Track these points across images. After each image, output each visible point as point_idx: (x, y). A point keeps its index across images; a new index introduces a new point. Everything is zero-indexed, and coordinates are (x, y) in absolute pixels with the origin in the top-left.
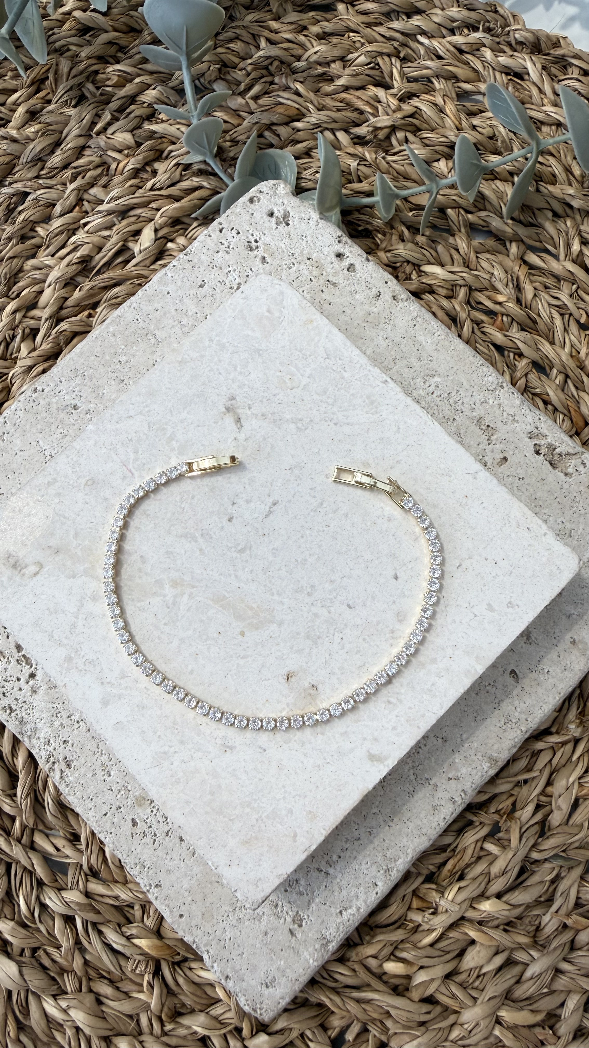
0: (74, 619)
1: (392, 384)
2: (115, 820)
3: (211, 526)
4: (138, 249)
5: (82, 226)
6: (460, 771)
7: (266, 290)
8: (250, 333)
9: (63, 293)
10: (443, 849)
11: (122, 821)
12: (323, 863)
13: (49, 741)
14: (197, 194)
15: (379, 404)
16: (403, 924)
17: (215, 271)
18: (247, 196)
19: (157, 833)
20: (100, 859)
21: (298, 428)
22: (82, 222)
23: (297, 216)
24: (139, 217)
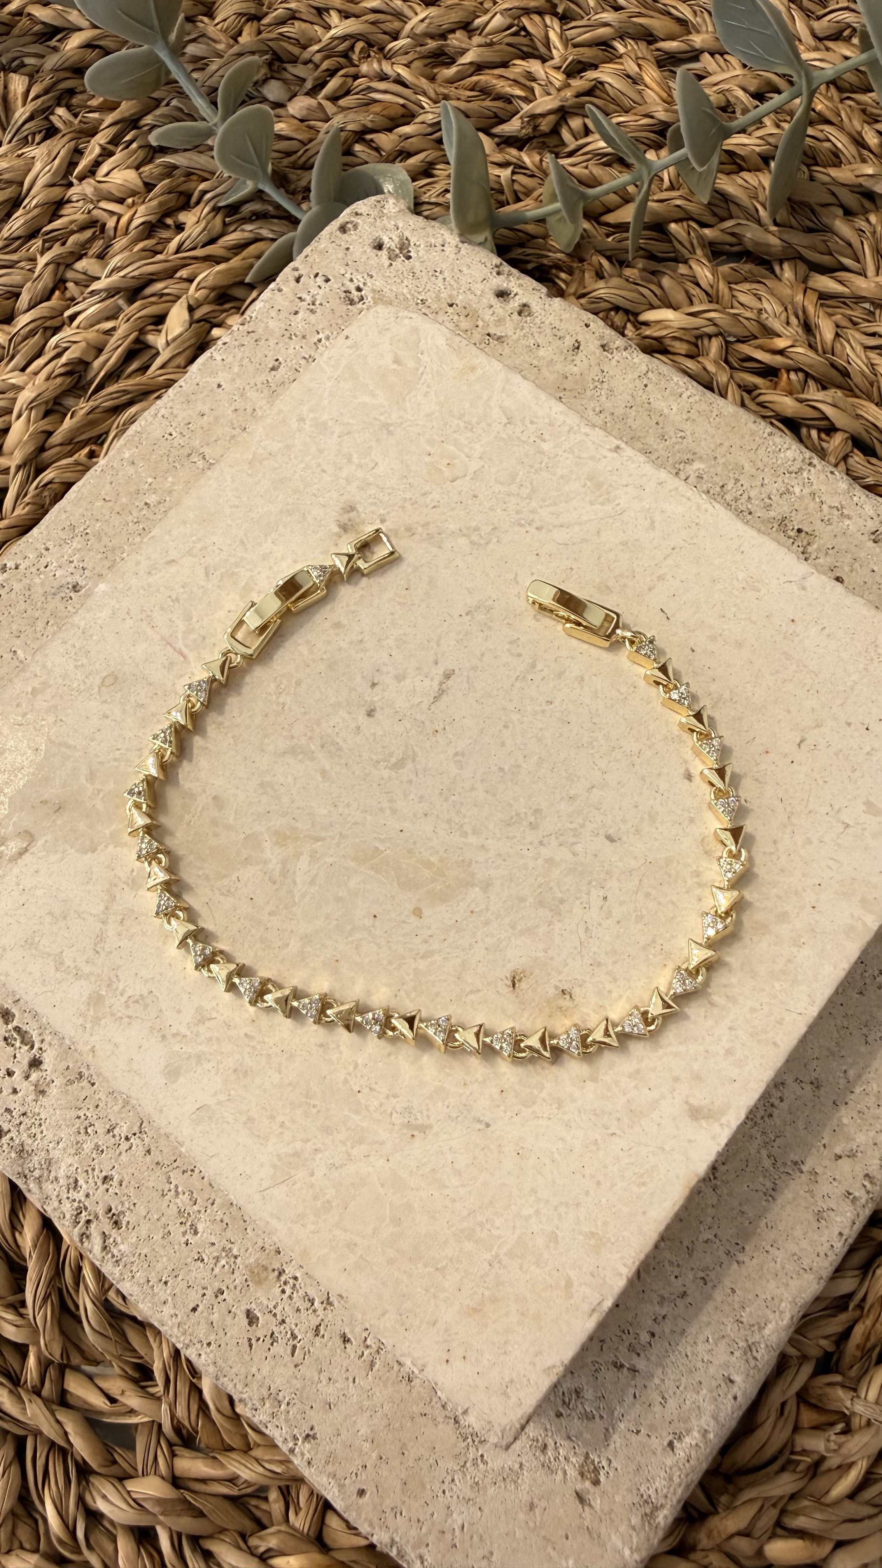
0: (101, 925)
1: (628, 452)
2: (215, 1317)
3: (337, 730)
4: (164, 341)
5: (67, 321)
6: (854, 1140)
7: (388, 329)
8: (367, 399)
9: (44, 425)
10: (841, 1304)
11: (229, 1318)
12: (623, 1349)
13: (76, 1181)
14: (252, 249)
15: (611, 486)
16: (789, 1462)
17: (295, 343)
18: (335, 224)
19: (296, 1332)
20: (194, 1407)
21: (473, 543)
22: (67, 314)
23: (422, 243)
24: (162, 295)
